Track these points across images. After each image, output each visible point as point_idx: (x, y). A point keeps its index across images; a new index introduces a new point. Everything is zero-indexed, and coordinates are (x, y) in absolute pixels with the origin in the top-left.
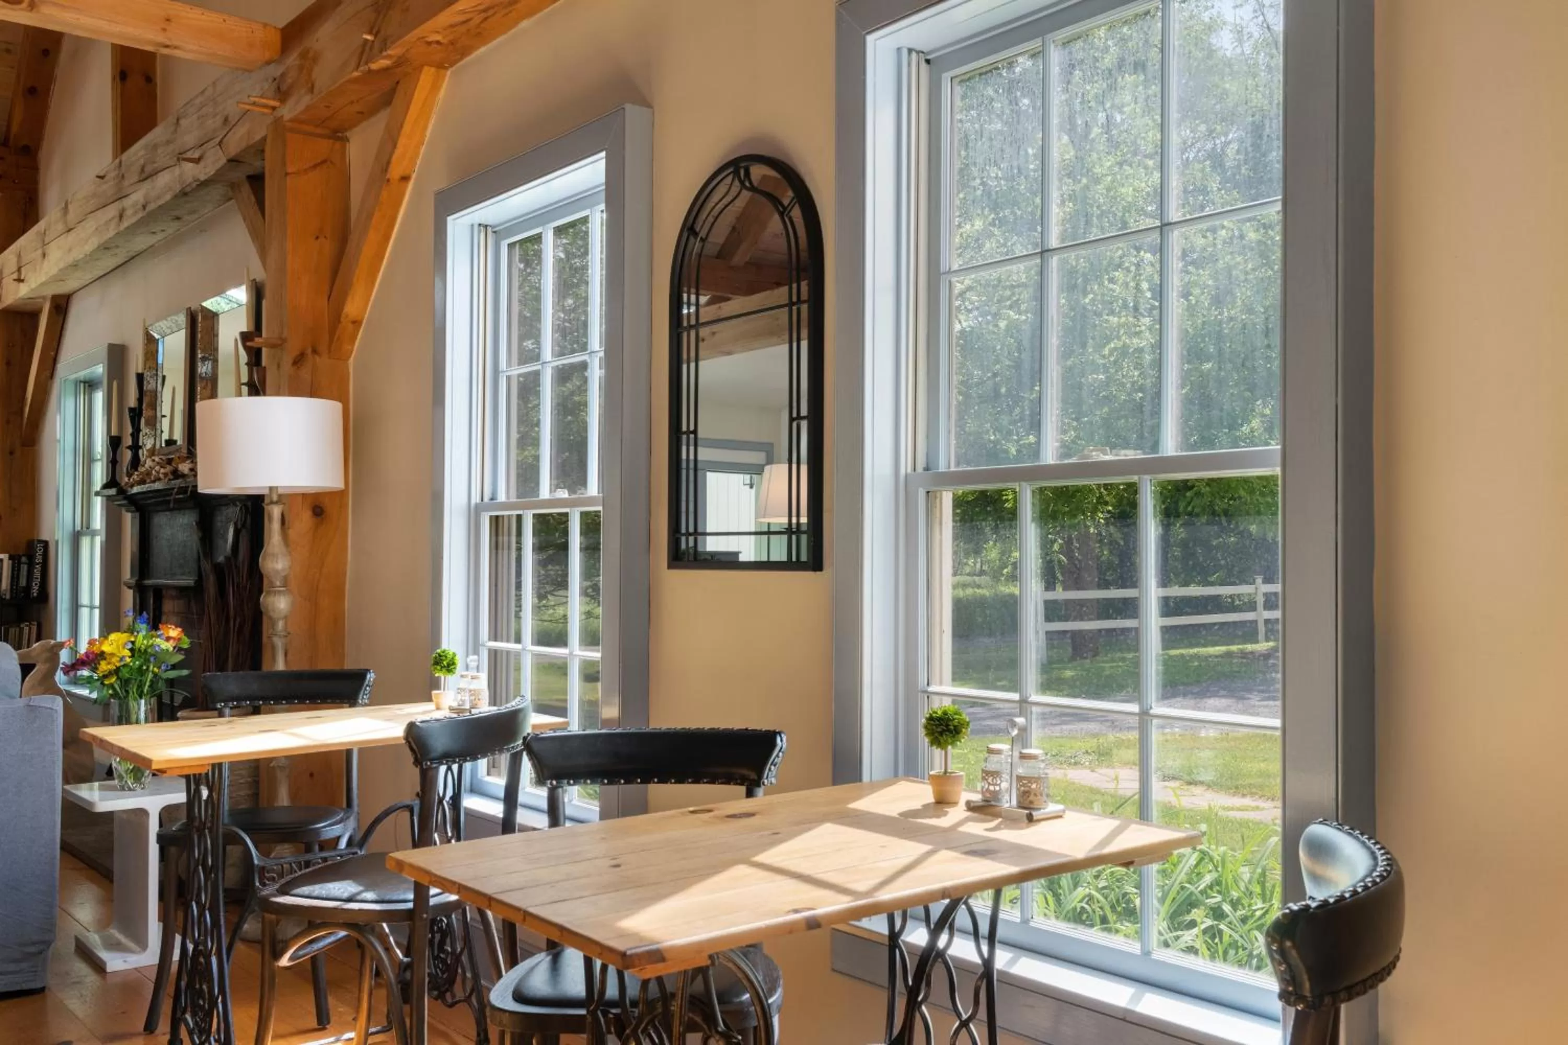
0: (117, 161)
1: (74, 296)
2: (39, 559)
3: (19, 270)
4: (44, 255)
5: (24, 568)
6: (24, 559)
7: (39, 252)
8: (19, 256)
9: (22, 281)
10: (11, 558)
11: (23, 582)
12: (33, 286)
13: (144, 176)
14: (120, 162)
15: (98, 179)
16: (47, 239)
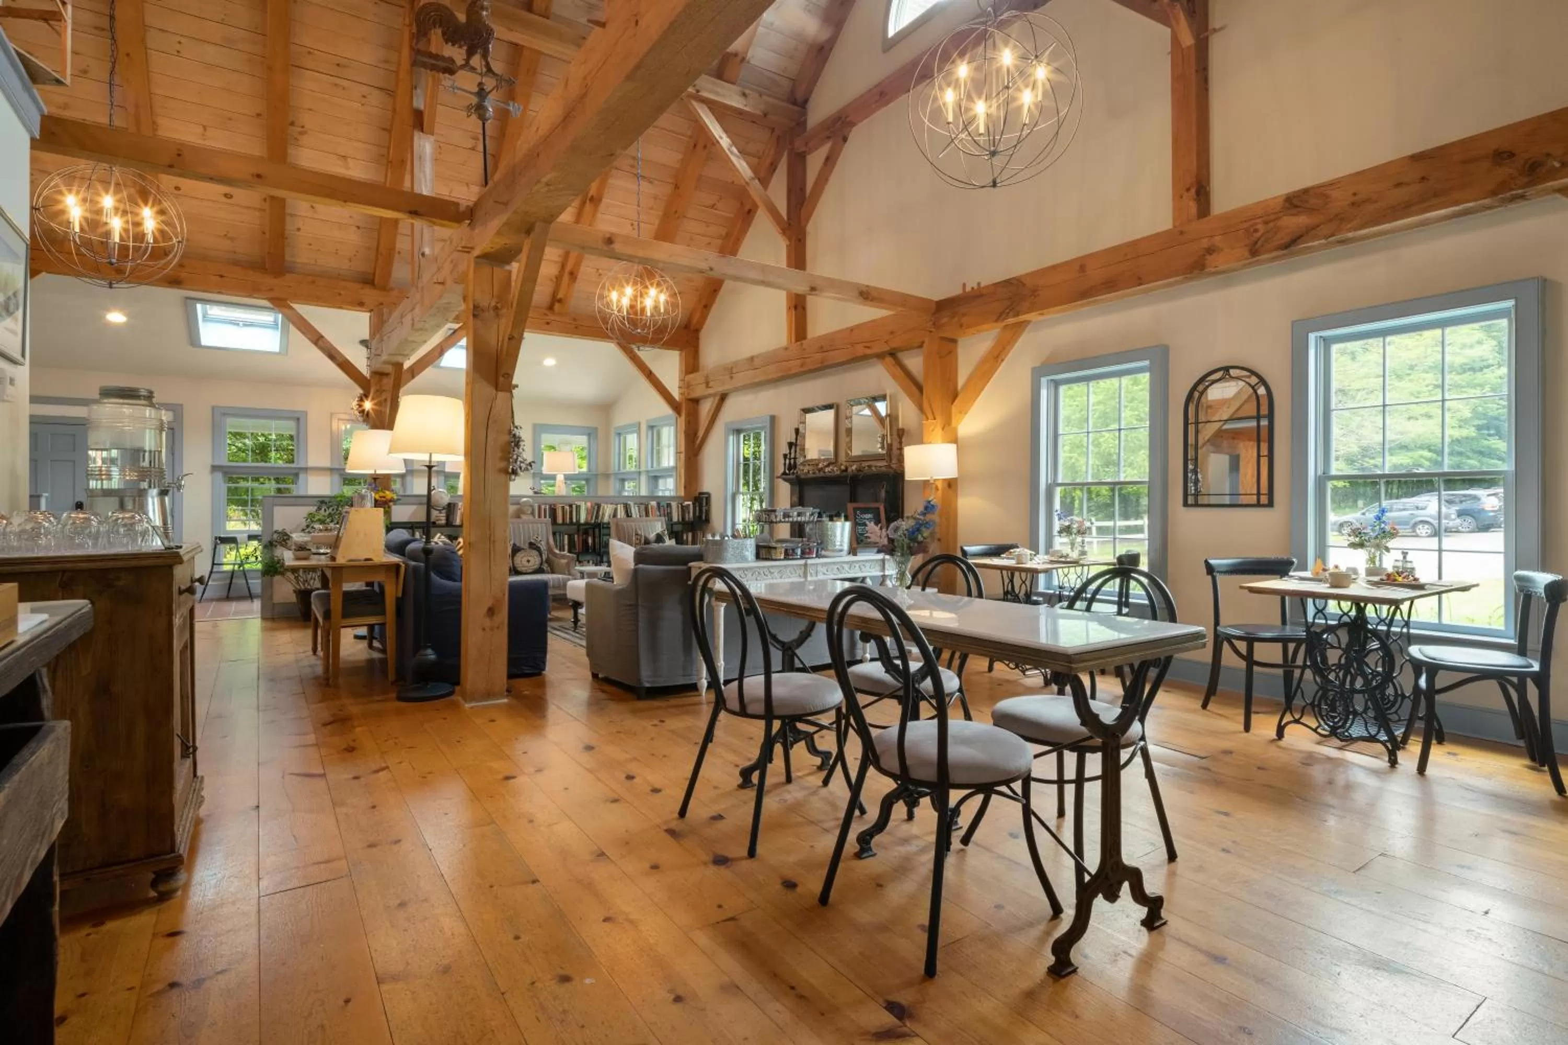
1: (735, 394)
2: (704, 501)
3: (707, 383)
4: (731, 378)
5: (699, 508)
6: (699, 504)
8: (707, 378)
9: (710, 388)
10: (694, 503)
11: (697, 514)
12: (712, 390)
16: (734, 371)
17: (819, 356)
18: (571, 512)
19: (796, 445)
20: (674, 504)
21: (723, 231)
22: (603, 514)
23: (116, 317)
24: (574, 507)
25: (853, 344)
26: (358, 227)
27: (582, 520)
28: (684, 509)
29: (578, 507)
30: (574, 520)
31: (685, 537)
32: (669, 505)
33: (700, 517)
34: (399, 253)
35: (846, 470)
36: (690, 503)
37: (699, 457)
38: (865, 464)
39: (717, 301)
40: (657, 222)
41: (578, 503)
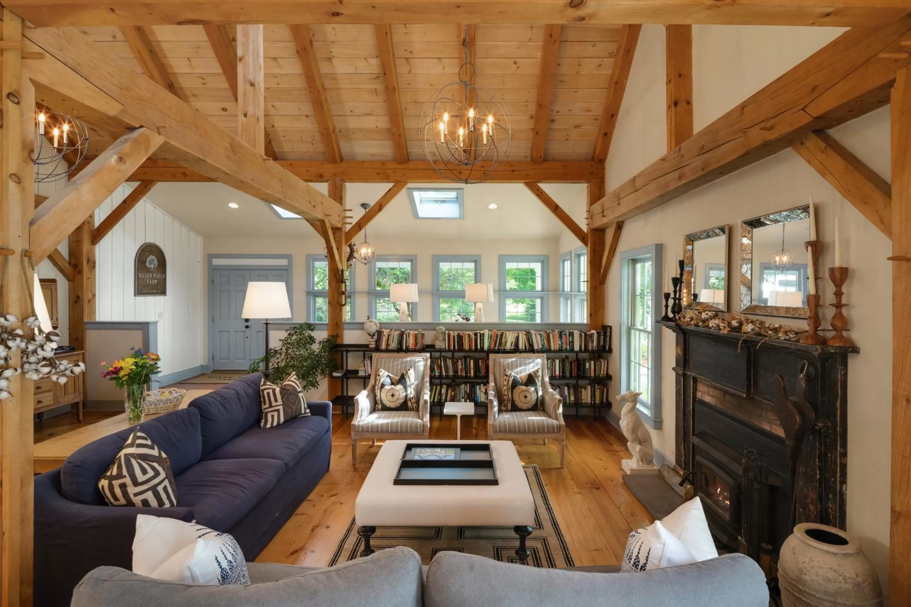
0: (677, 148)
1: (627, 221)
2: (608, 334)
3: (603, 212)
4: (619, 204)
5: (602, 337)
6: (602, 333)
7: (617, 202)
8: (603, 206)
9: (605, 216)
10: (597, 332)
11: (602, 343)
12: (611, 218)
13: (703, 152)
14: (680, 148)
15: (662, 161)
16: (621, 196)
17: (698, 162)
18: (476, 340)
19: (681, 282)
20: (576, 333)
21: (612, 47)
22: (506, 342)
23: (233, 205)
24: (478, 334)
25: (744, 131)
26: (307, 116)
27: (486, 347)
28: (587, 337)
29: (482, 335)
30: (479, 347)
31: (587, 366)
32: (571, 334)
33: (604, 346)
34: (340, 131)
35: (738, 329)
36: (593, 331)
37: (605, 285)
38: (770, 322)
39: (617, 125)
40: (539, 54)
41: (482, 332)
